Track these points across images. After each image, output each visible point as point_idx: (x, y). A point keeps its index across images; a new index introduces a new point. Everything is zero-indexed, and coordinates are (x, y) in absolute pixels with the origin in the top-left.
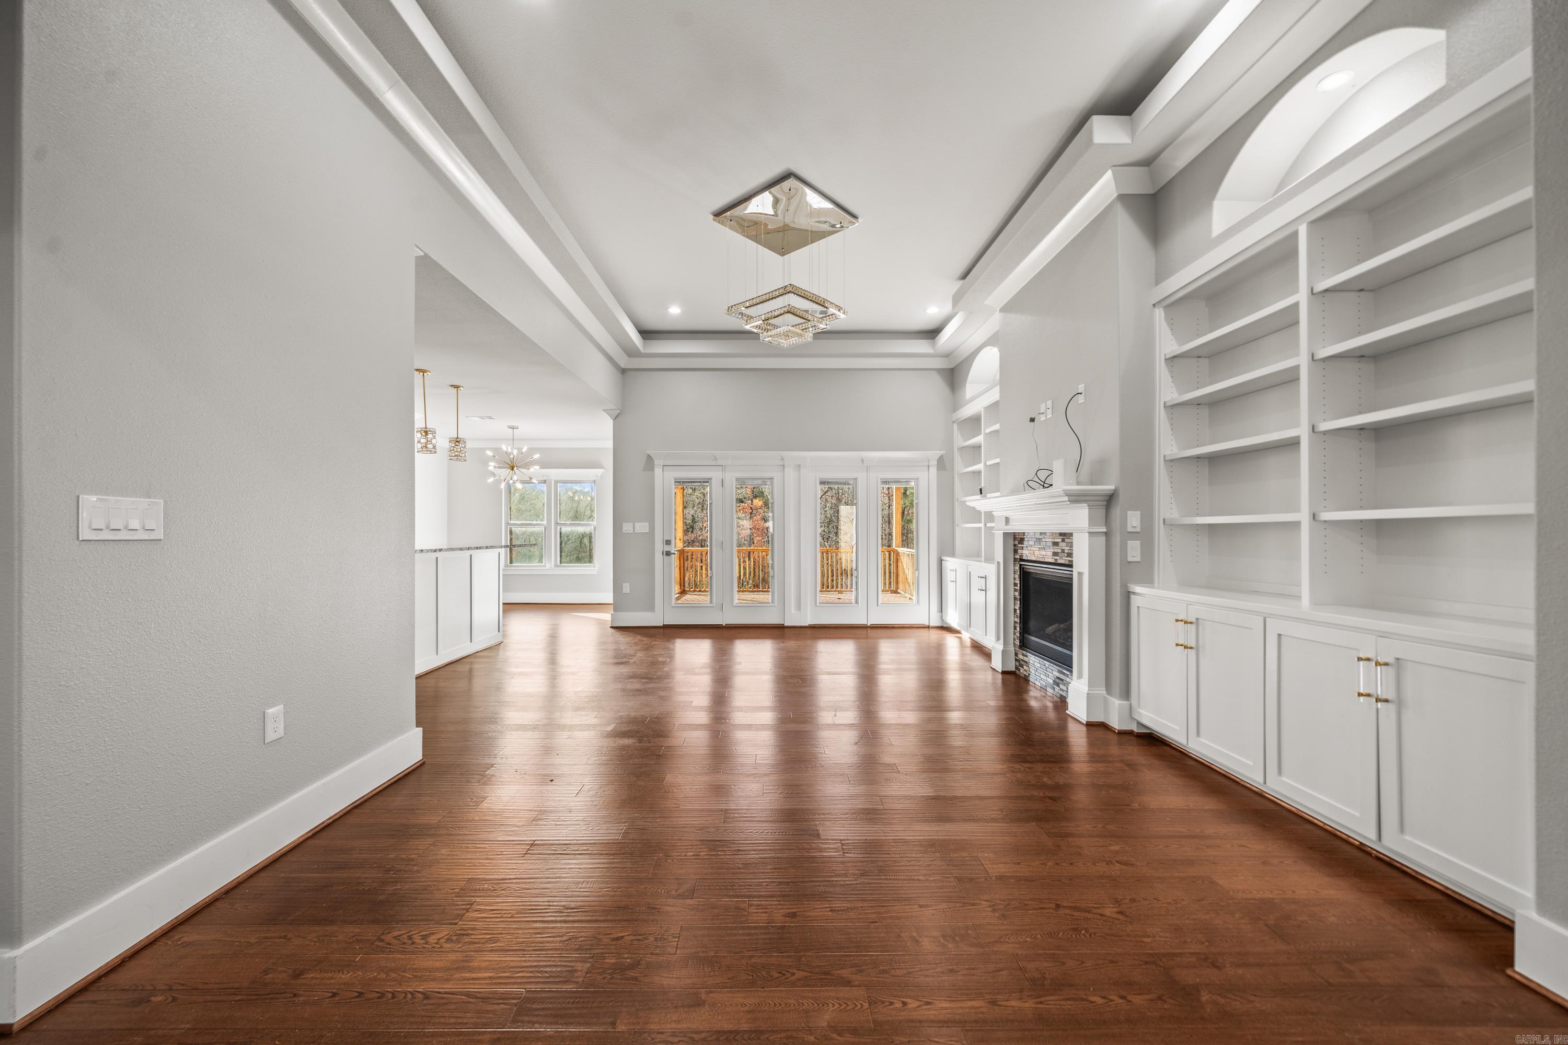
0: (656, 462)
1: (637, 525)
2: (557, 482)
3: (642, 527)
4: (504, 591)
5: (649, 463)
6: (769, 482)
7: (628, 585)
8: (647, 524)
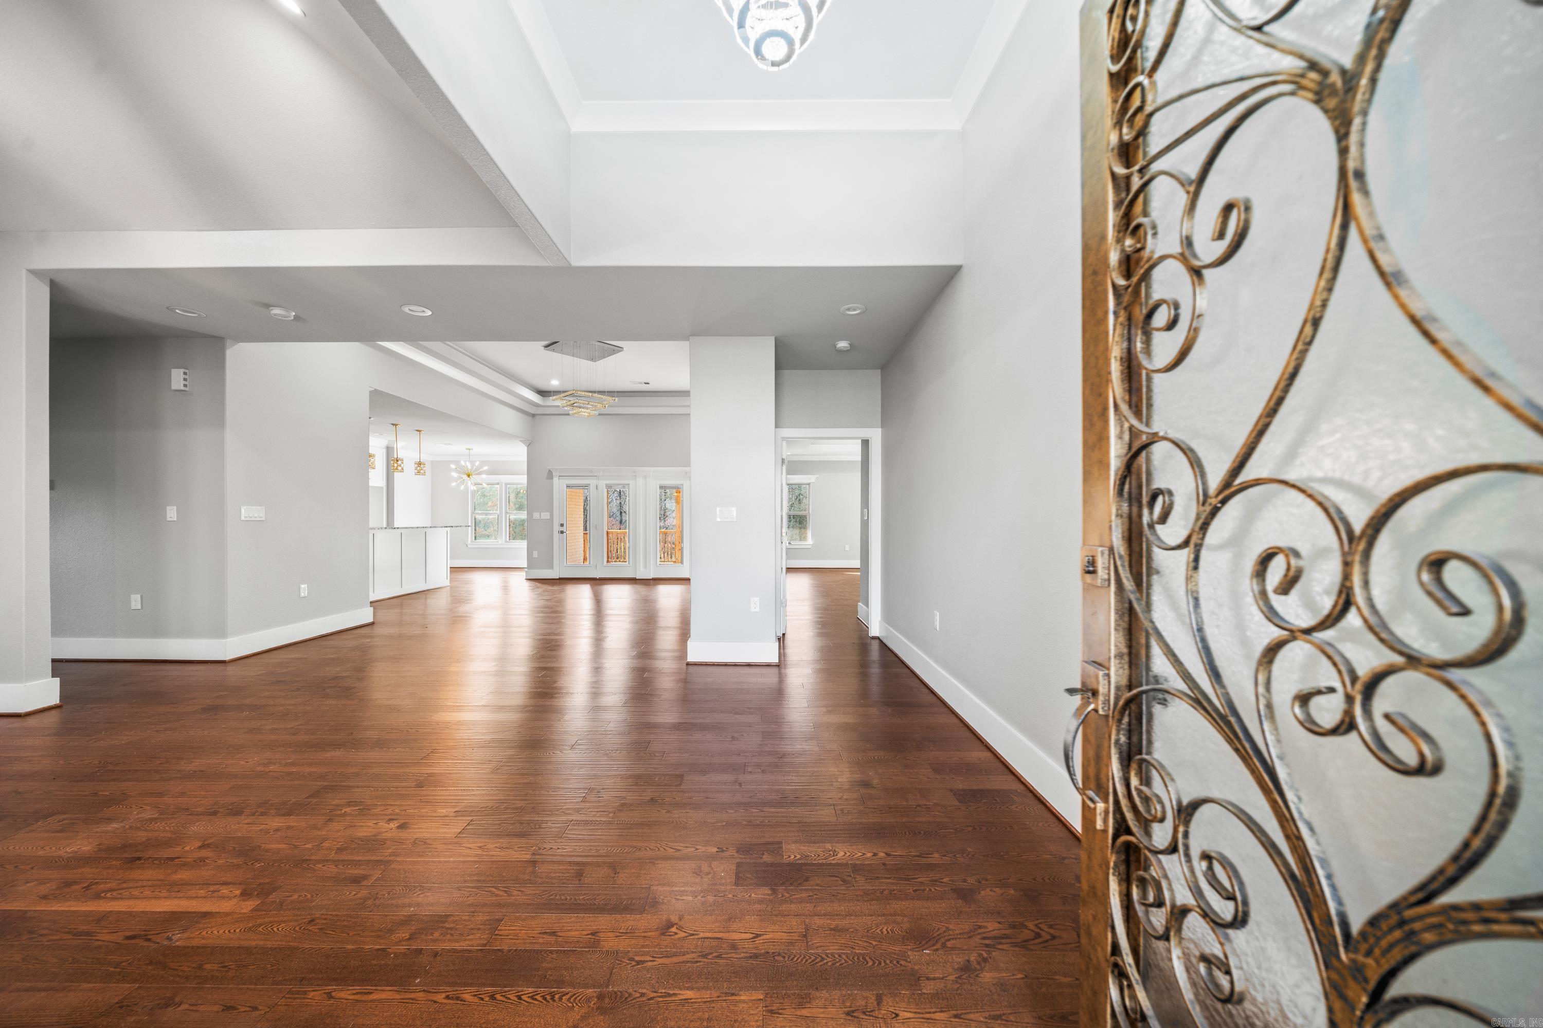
0: (554, 474)
1: (542, 514)
2: (506, 484)
3: (546, 515)
4: (451, 559)
5: (550, 475)
6: (627, 487)
7: (536, 552)
8: (548, 514)
